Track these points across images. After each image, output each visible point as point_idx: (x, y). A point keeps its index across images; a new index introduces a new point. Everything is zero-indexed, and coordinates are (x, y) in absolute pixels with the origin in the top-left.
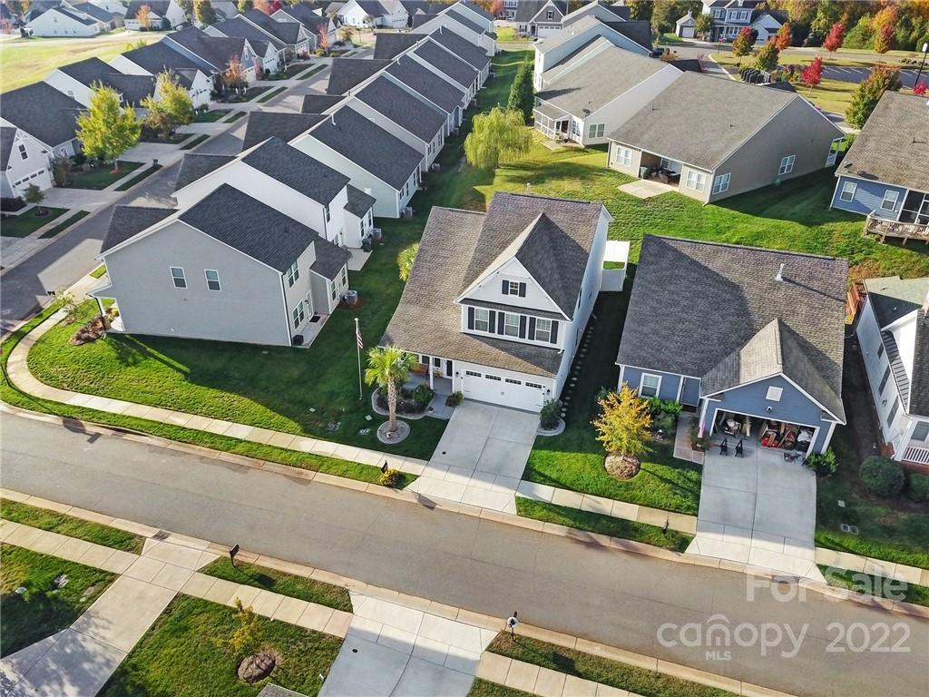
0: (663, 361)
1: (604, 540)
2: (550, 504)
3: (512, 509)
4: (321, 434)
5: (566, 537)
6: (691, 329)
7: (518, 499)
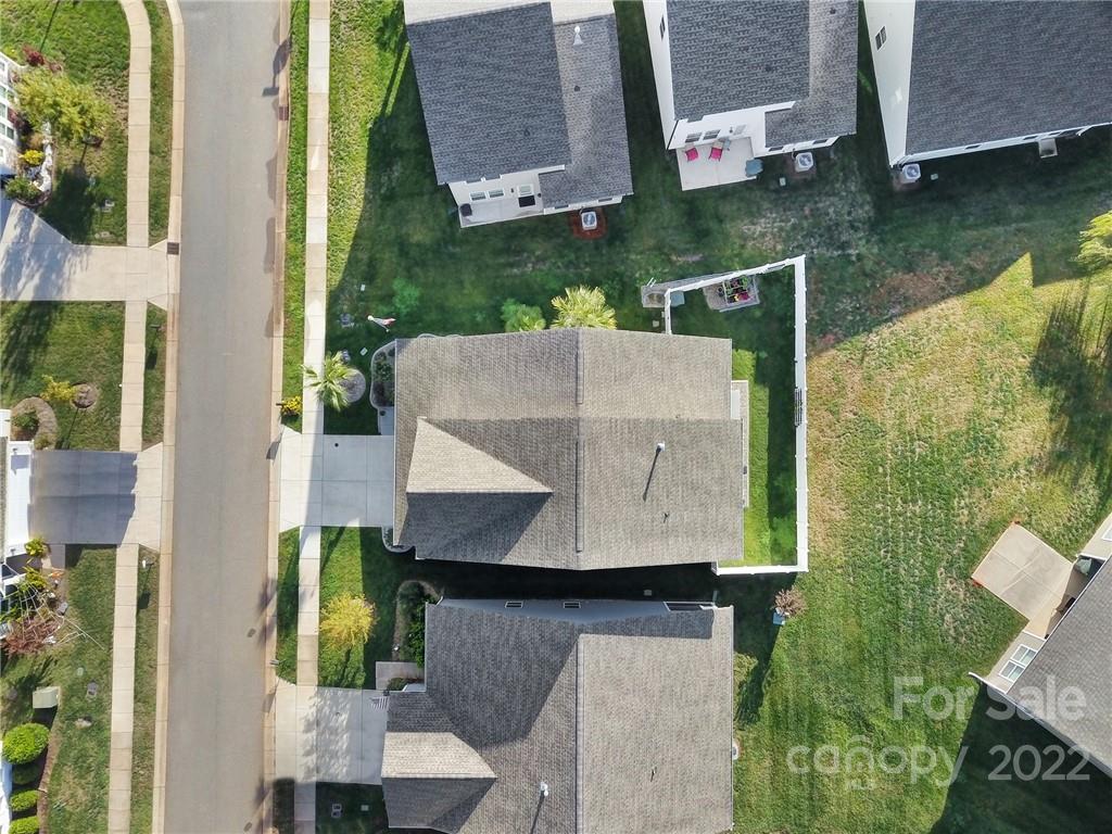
0: (436, 652)
1: (272, 609)
3: (285, 526)
5: (267, 579)
6: (472, 682)
7: (297, 529)
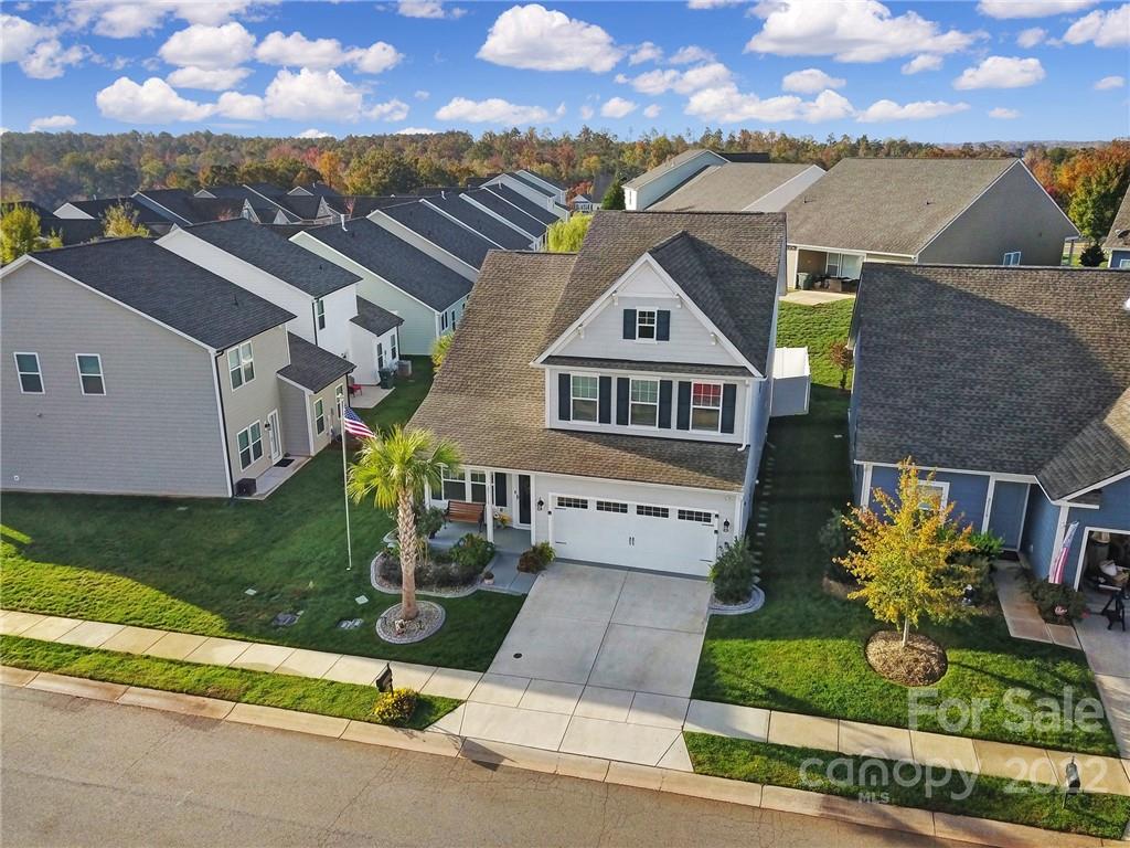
2: (767, 745)
3: (681, 761)
4: (261, 632)
6: (989, 396)
